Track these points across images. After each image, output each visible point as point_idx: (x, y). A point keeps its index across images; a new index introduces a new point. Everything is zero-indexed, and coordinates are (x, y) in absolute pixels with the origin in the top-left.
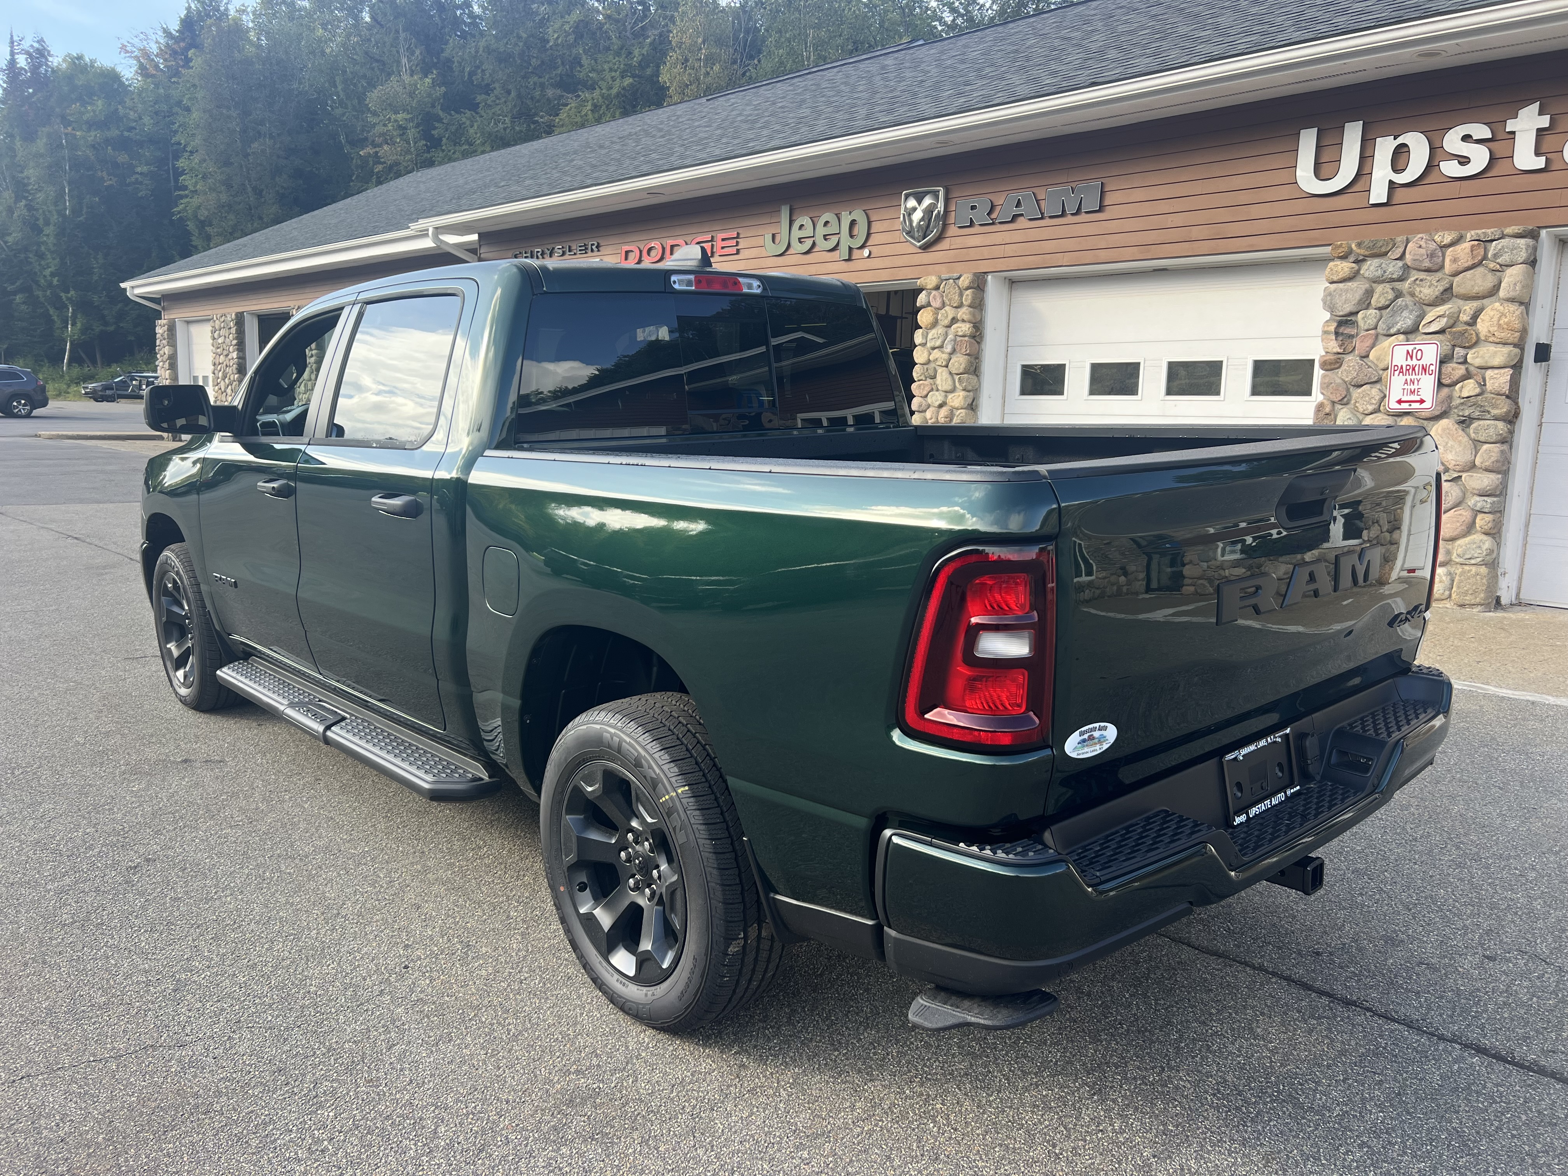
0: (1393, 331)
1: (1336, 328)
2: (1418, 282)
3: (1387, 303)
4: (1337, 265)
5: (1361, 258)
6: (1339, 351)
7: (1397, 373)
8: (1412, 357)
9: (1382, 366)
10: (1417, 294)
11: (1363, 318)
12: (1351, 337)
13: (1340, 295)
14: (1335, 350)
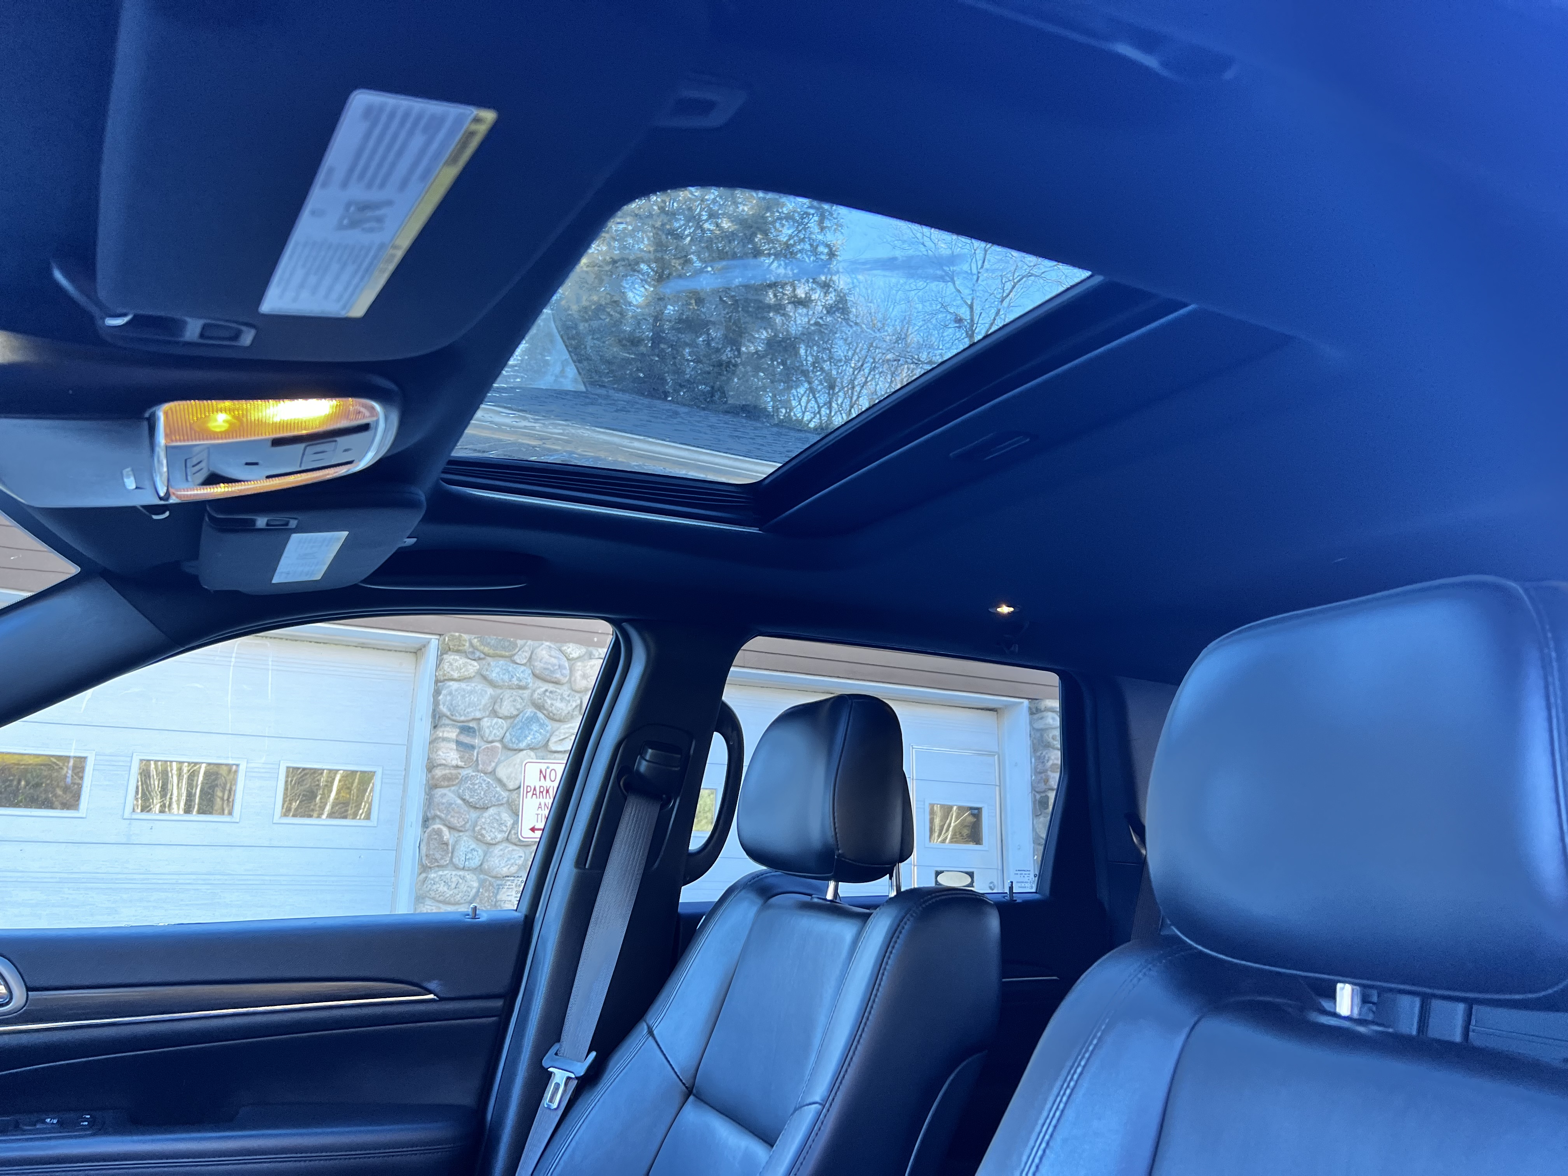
0: (522, 745)
1: (457, 736)
2: (547, 694)
3: (515, 713)
4: (457, 660)
5: (482, 656)
6: (460, 764)
7: (530, 794)
8: (545, 777)
9: (511, 786)
10: (547, 706)
11: (488, 727)
12: (473, 747)
13: (463, 697)
14: (454, 763)
